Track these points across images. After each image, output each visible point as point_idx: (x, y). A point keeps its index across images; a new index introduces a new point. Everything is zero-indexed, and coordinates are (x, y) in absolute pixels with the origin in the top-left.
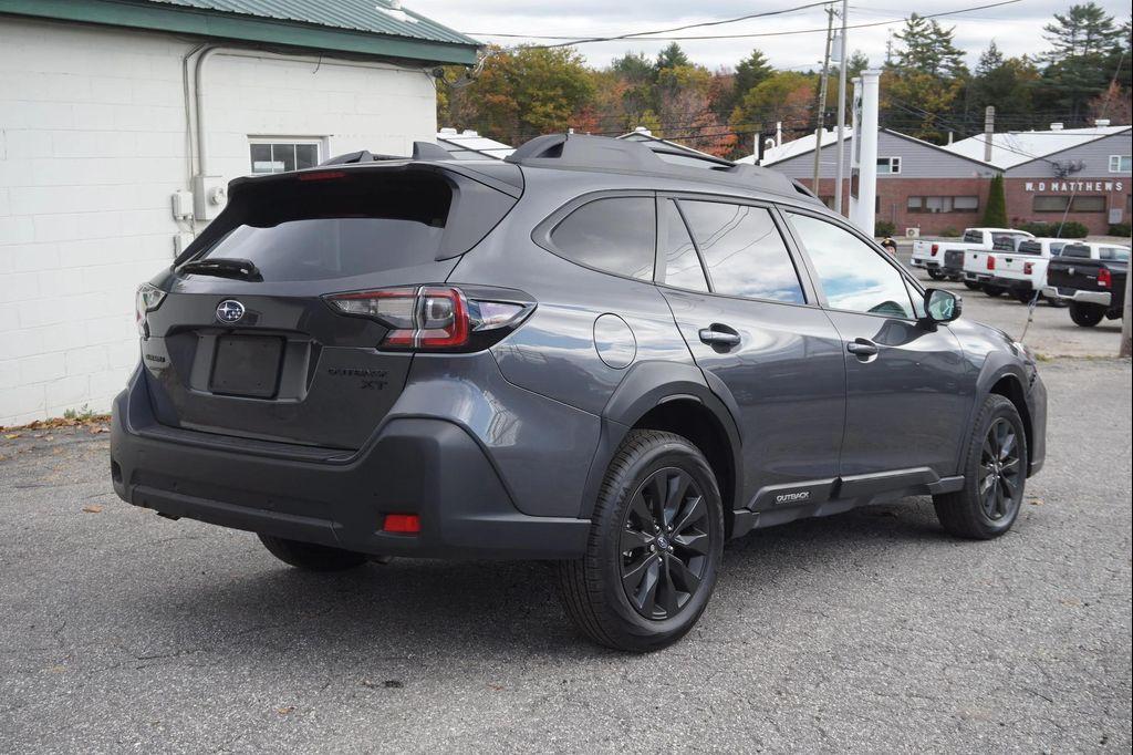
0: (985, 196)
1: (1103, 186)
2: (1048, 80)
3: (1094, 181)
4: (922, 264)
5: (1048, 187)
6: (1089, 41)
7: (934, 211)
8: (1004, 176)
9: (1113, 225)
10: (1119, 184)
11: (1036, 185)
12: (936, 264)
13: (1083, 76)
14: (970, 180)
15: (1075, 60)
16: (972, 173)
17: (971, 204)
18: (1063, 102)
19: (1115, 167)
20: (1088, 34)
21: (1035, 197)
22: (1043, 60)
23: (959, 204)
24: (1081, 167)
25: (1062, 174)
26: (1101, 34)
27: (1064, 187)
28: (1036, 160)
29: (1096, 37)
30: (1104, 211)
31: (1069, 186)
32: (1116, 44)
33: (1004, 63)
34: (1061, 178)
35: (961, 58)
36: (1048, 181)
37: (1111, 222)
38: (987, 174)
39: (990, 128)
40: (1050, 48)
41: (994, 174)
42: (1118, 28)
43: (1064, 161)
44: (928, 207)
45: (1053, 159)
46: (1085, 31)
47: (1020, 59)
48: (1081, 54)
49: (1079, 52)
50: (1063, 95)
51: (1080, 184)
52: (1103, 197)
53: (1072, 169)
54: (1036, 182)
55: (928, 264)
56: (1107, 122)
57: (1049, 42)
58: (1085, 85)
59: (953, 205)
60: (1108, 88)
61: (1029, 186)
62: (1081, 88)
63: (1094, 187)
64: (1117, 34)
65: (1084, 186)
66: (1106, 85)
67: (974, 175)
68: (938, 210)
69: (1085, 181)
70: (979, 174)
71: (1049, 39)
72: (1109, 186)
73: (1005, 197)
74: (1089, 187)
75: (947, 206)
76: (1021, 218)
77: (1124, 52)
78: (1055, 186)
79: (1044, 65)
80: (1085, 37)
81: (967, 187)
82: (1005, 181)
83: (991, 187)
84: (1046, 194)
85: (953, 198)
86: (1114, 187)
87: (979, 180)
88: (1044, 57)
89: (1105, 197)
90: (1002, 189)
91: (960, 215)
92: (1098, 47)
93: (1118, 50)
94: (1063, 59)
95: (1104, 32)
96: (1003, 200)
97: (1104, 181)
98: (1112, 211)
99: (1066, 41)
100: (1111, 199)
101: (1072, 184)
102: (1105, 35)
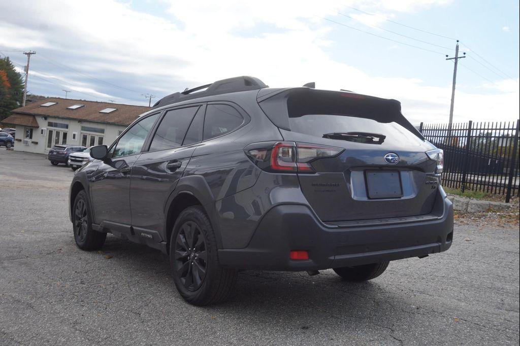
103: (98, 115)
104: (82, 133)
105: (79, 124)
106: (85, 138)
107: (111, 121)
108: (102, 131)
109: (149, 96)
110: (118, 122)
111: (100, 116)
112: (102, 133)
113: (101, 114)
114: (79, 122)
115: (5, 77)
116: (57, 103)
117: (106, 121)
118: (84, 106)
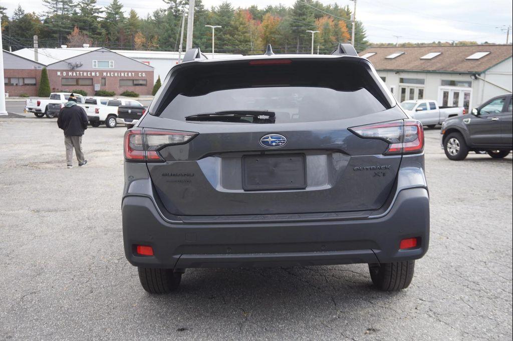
0: (39, 78)
1: (91, 74)
2: (46, 25)
3: (87, 72)
4: (32, 110)
5: (67, 74)
6: (64, 8)
7: (15, 84)
8: (47, 68)
9: (97, 91)
10: (97, 73)
11: (62, 73)
12: (40, 110)
13: (62, 23)
14: (31, 70)
15: (58, 16)
16: (32, 67)
17: (33, 81)
18: (55, 35)
19: (95, 65)
20: (63, 5)
21: (62, 78)
22: (44, 15)
23: (27, 81)
24: (81, 65)
25: (73, 68)
26: (68, 5)
27: (74, 74)
28: (60, 61)
29: (66, 6)
30: (92, 85)
31: (76, 74)
32: (75, 11)
33: (26, 15)
34: (72, 70)
35: (4, 11)
36: (67, 71)
37: (96, 90)
38: (39, 67)
39: (36, 45)
40: (47, 10)
41: (42, 67)
42: (76, 4)
43: (73, 62)
44: (12, 83)
45: (68, 61)
46: (62, 3)
47: (32, 14)
48: (60, 14)
49: (60, 13)
50: (55, 32)
51: (81, 73)
52: (91, 79)
53: (77, 66)
54: (62, 71)
55: (36, 110)
56: (88, 45)
57: (46, 7)
58: (63, 28)
59: (24, 82)
60: (73, 30)
61: (59, 73)
62: (62, 29)
63: (87, 74)
64: (75, 6)
65: (83, 74)
66: (72, 28)
67: (33, 68)
68: (17, 84)
69: (83, 71)
70: (35, 67)
71: (46, 6)
72: (93, 74)
73: (48, 78)
74: (85, 74)
75: (21, 83)
76: (57, 88)
77: (78, 15)
78: (70, 74)
79: (45, 18)
80: (62, 6)
81: (31, 74)
82: (47, 71)
83: (42, 73)
84: (66, 77)
85: (24, 79)
86: (96, 74)
87: (36, 70)
88: (44, 14)
89: (92, 79)
90: (47, 75)
91: (28, 87)
92: (68, 11)
93: (76, 13)
94: (52, 15)
95: (70, 5)
96: (48, 80)
97: (91, 72)
98: (96, 85)
99: (54, 7)
100: (95, 80)
101: (78, 73)
102: (70, 6)
103: (418, 63)
104: (400, 86)
105: (397, 75)
106: (404, 91)
107: (431, 69)
108: (422, 82)
109: (507, 28)
110: (438, 70)
111: (422, 64)
112: (422, 84)
113: (422, 61)
114: (396, 73)
115: (345, 27)
116: (376, 54)
117: (426, 69)
118: (404, 54)
